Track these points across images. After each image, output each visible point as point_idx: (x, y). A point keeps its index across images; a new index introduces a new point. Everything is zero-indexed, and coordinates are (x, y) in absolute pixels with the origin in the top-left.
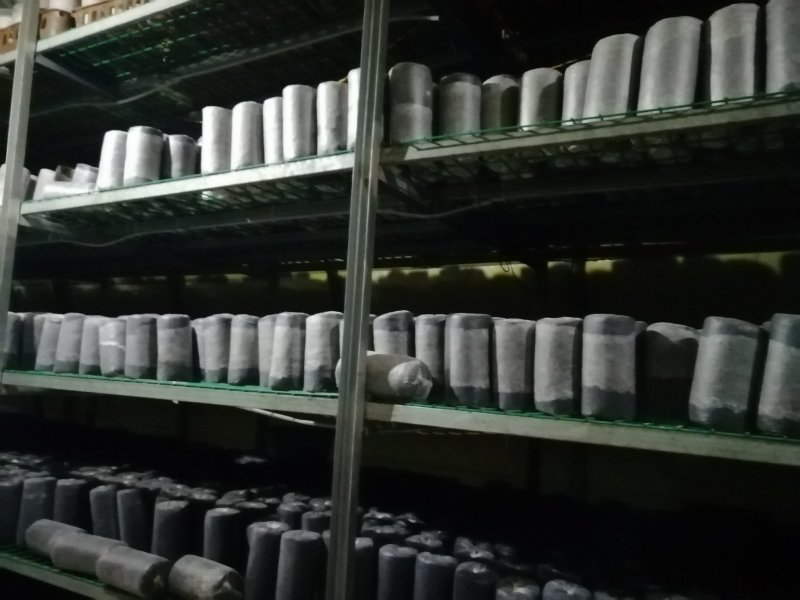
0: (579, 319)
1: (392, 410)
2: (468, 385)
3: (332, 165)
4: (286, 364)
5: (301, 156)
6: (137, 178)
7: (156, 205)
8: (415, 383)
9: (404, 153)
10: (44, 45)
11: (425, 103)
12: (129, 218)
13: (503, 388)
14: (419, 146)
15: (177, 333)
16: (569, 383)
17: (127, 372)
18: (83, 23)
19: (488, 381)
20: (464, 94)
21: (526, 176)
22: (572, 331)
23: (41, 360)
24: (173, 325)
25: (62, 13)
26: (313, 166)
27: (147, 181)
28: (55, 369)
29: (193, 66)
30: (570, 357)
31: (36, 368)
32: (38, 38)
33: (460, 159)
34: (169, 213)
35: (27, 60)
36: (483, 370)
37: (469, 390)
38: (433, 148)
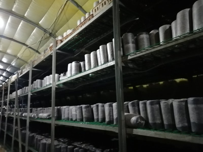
0: (186, 99)
1: (133, 130)
2: (154, 122)
3: (111, 64)
4: (109, 117)
5: (105, 63)
6: (74, 74)
7: (81, 79)
8: (138, 122)
9: (128, 58)
10: (57, 48)
11: (133, 43)
12: (77, 82)
13: (165, 122)
14: (131, 55)
15: (86, 110)
16: (186, 121)
17: (78, 120)
18: (64, 41)
19: (161, 120)
20: (143, 38)
21: (168, 56)
22: (184, 104)
23: (63, 118)
24: (86, 107)
25: (60, 40)
26: (107, 65)
27: (76, 74)
28: (65, 120)
29: (87, 44)
30: (184, 112)
31: (62, 119)
32: (56, 47)
33: (145, 56)
34: (85, 80)
35: (55, 52)
36: (158, 117)
37: (155, 124)
38: (134, 55)
